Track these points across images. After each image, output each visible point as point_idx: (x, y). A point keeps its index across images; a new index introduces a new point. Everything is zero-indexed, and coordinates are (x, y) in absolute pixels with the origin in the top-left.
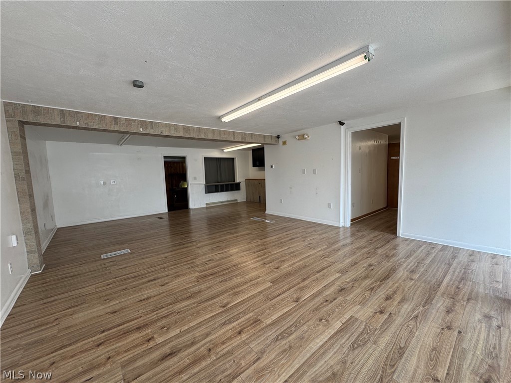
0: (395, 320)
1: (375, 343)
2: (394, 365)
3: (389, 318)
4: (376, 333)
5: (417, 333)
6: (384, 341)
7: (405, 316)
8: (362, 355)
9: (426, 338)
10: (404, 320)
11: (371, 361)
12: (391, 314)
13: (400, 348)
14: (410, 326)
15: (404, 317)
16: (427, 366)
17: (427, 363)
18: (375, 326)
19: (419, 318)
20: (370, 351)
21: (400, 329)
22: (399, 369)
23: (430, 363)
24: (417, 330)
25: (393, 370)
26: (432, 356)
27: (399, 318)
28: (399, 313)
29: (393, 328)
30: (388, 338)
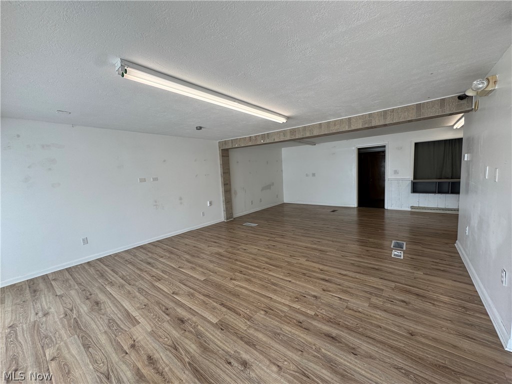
0: (117, 354)
1: (105, 332)
2: (82, 338)
3: (122, 350)
4: (113, 335)
5: (91, 367)
6: (103, 339)
7: (116, 366)
8: (102, 323)
9: (81, 372)
10: (112, 363)
11: (95, 326)
12: (127, 353)
13: (90, 347)
14: (102, 365)
15: (115, 364)
16: (65, 358)
17: (65, 359)
18: (120, 336)
19: (104, 380)
20: (101, 328)
21: (105, 354)
22: (78, 340)
23: (64, 362)
24: (94, 368)
25: (80, 336)
26: (66, 367)
27: (117, 360)
28: (123, 362)
29: (109, 349)
30: (103, 342)
